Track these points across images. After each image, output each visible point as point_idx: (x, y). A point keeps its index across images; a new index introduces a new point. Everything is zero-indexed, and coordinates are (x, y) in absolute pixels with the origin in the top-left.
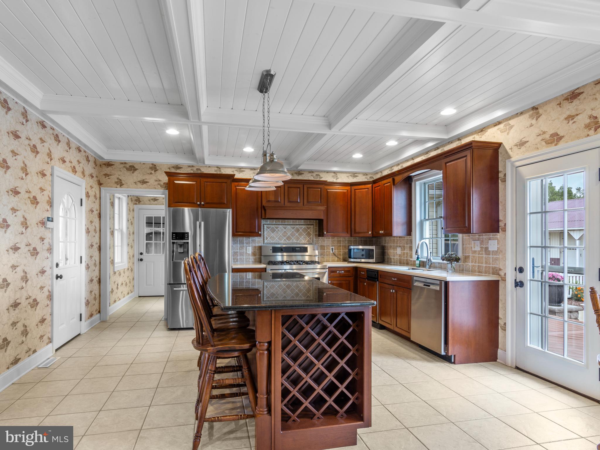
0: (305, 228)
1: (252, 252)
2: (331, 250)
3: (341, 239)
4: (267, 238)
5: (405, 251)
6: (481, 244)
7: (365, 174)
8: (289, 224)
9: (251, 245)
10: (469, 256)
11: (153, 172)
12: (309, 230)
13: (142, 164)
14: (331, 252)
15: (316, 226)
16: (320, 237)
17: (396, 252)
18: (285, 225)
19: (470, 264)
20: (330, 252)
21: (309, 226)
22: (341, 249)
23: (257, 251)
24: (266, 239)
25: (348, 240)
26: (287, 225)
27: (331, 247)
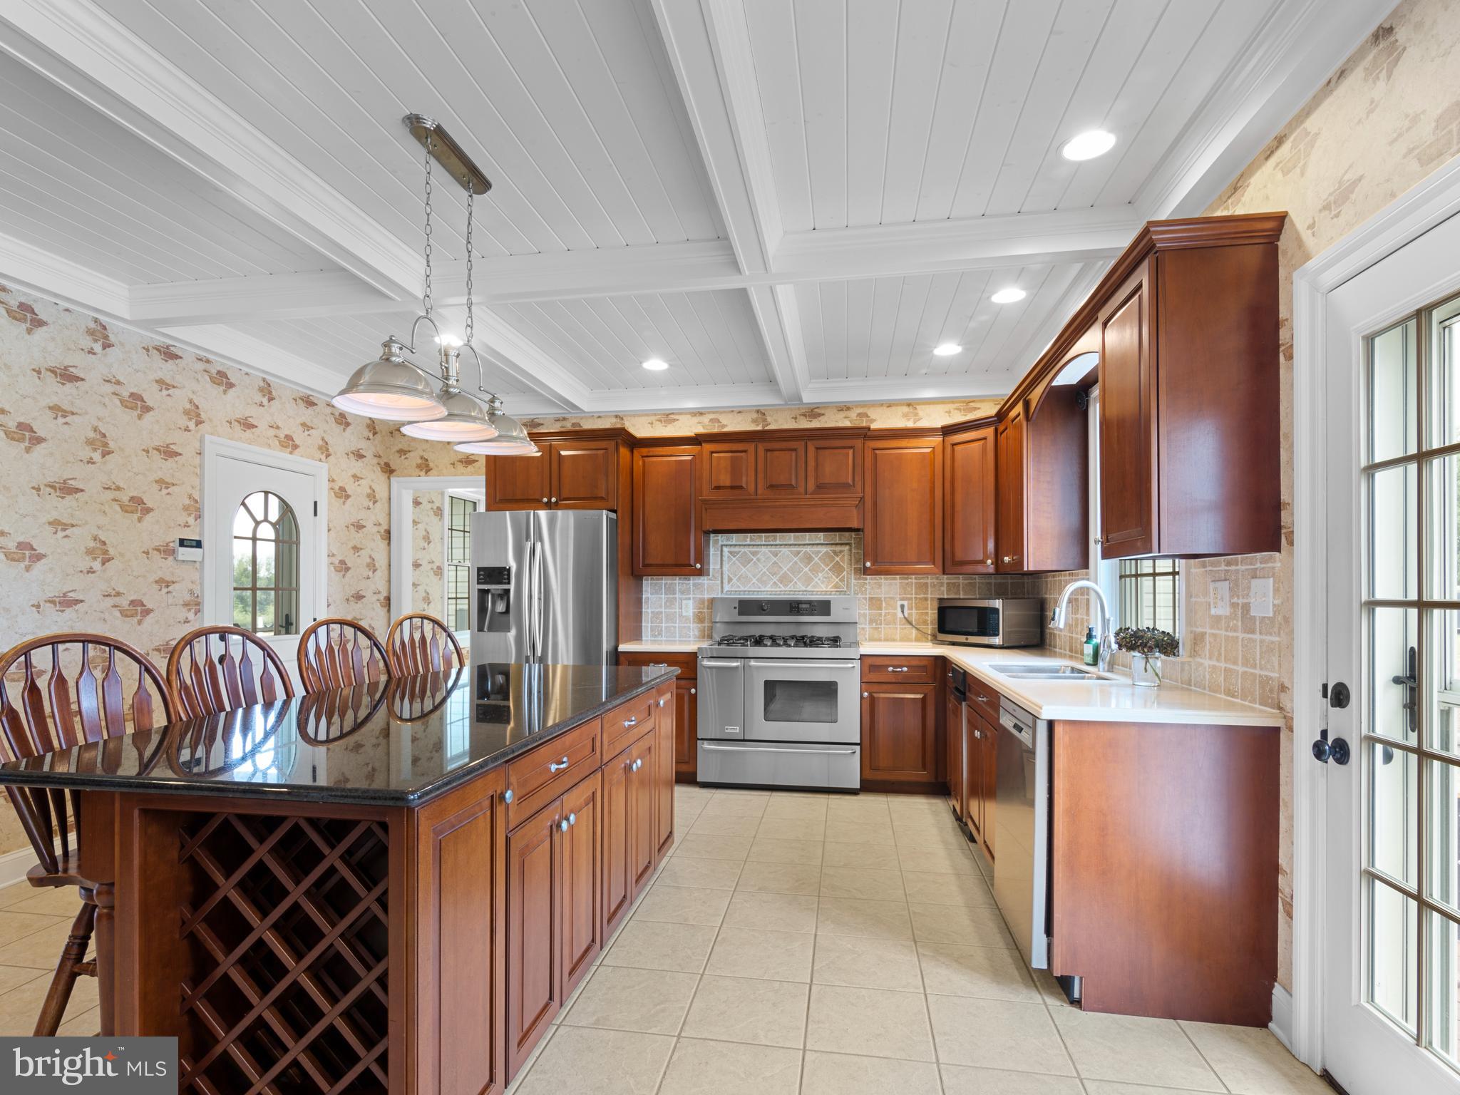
1: (694, 613)
2: (899, 609)
3: (929, 581)
4: (730, 580)
6: (1233, 591)
8: (786, 545)
9: (691, 596)
10: (1203, 634)
12: (837, 559)
14: (900, 615)
15: (857, 548)
16: (867, 577)
18: (776, 545)
19: (1206, 663)
20: (895, 614)
21: (838, 548)
22: (927, 608)
23: (706, 610)
24: (729, 582)
26: (781, 545)
27: (899, 603)
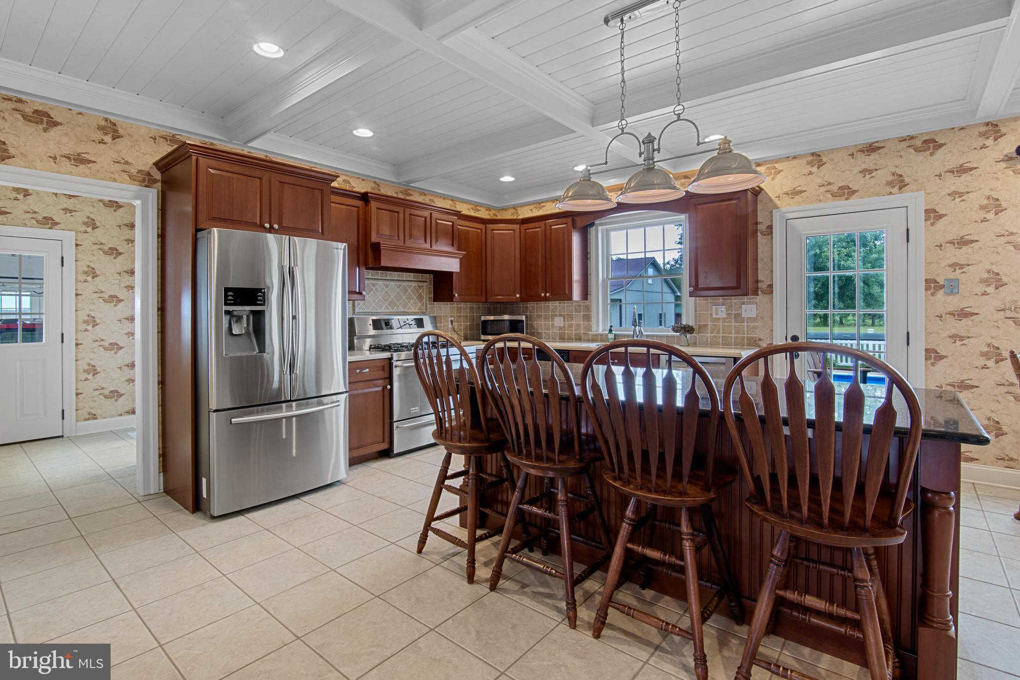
0: (415, 286)
2: (450, 323)
5: (573, 322)
6: (727, 309)
7: (488, 208)
8: (393, 279)
10: (706, 326)
11: (108, 139)
12: (421, 291)
13: (74, 112)
14: (450, 326)
15: (430, 284)
16: (435, 303)
17: (553, 324)
18: (388, 280)
19: (709, 335)
20: (448, 326)
21: (421, 284)
25: (470, 307)
26: (390, 280)
27: (450, 319)
